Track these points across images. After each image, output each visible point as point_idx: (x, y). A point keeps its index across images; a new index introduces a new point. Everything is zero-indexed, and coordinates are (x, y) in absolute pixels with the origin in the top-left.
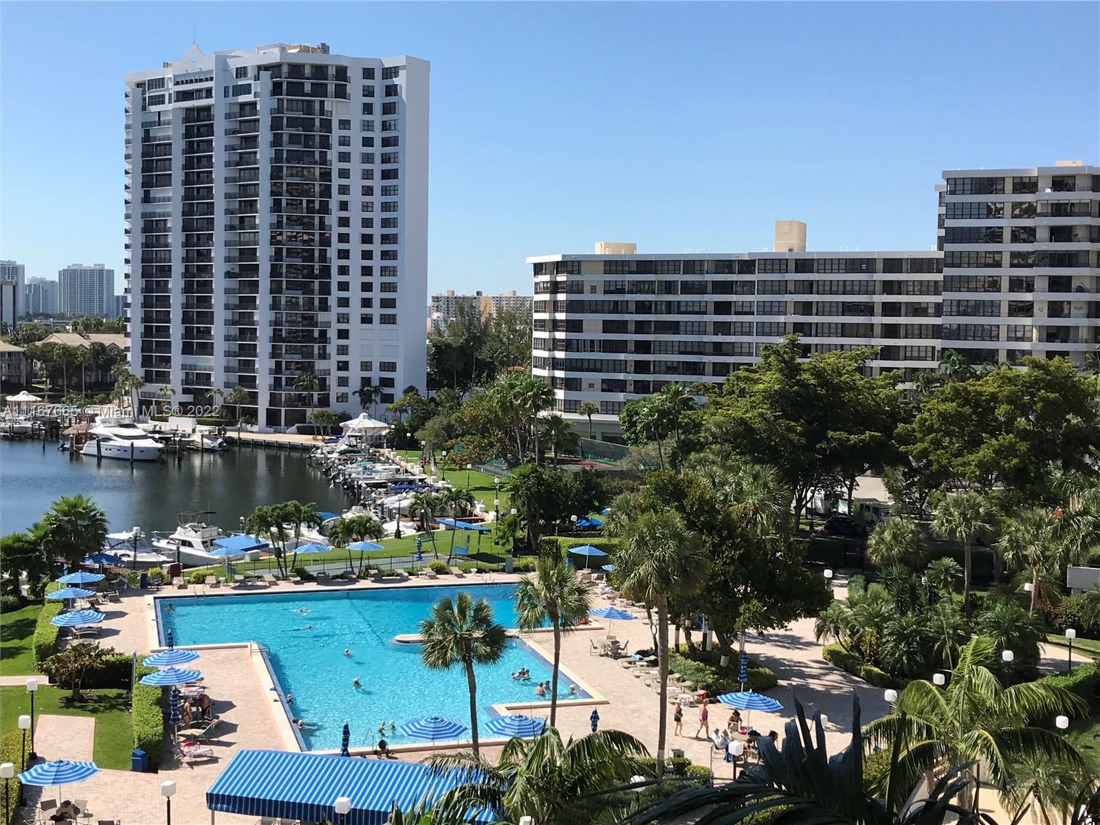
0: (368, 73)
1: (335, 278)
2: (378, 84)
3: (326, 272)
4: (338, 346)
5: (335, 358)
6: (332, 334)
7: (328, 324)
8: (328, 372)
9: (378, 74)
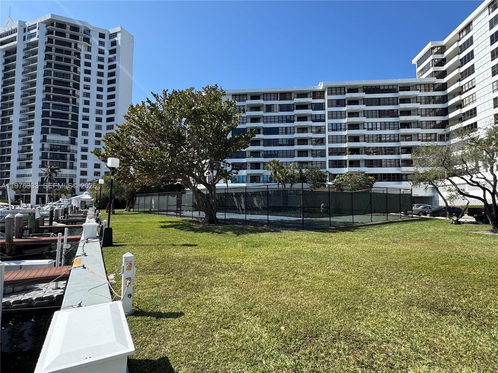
0: (102, 36)
1: (80, 129)
2: (107, 40)
3: (75, 126)
4: (81, 163)
5: (79, 169)
6: (78, 156)
7: (76, 152)
8: (75, 176)
9: (107, 37)
